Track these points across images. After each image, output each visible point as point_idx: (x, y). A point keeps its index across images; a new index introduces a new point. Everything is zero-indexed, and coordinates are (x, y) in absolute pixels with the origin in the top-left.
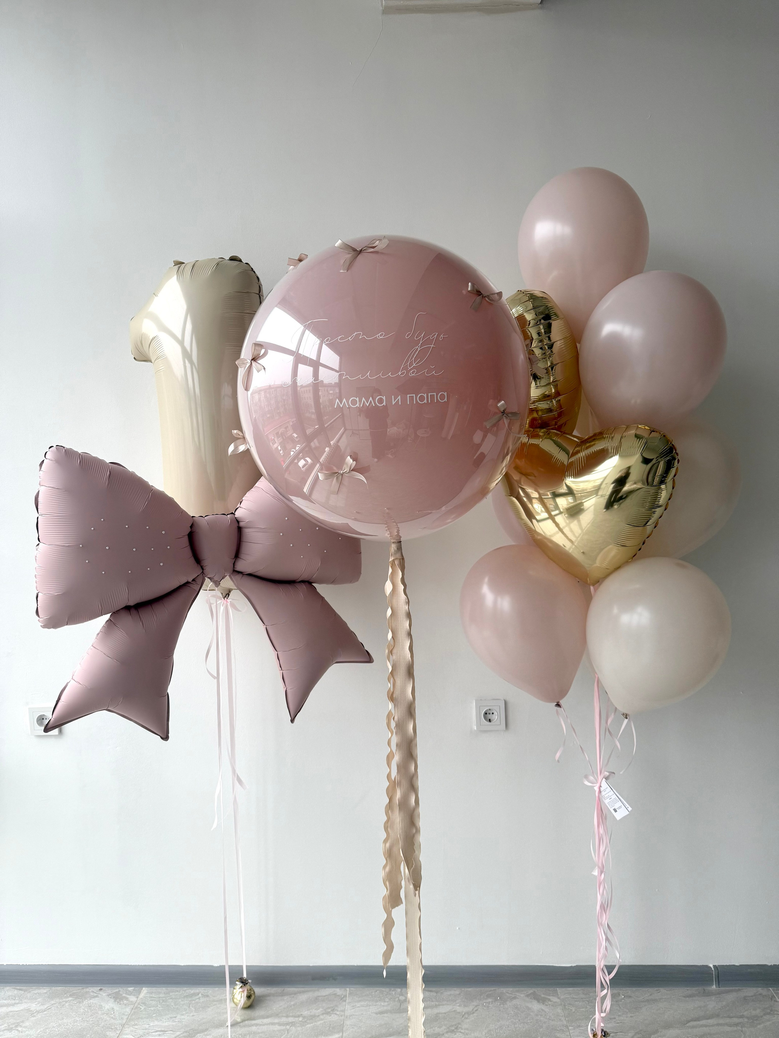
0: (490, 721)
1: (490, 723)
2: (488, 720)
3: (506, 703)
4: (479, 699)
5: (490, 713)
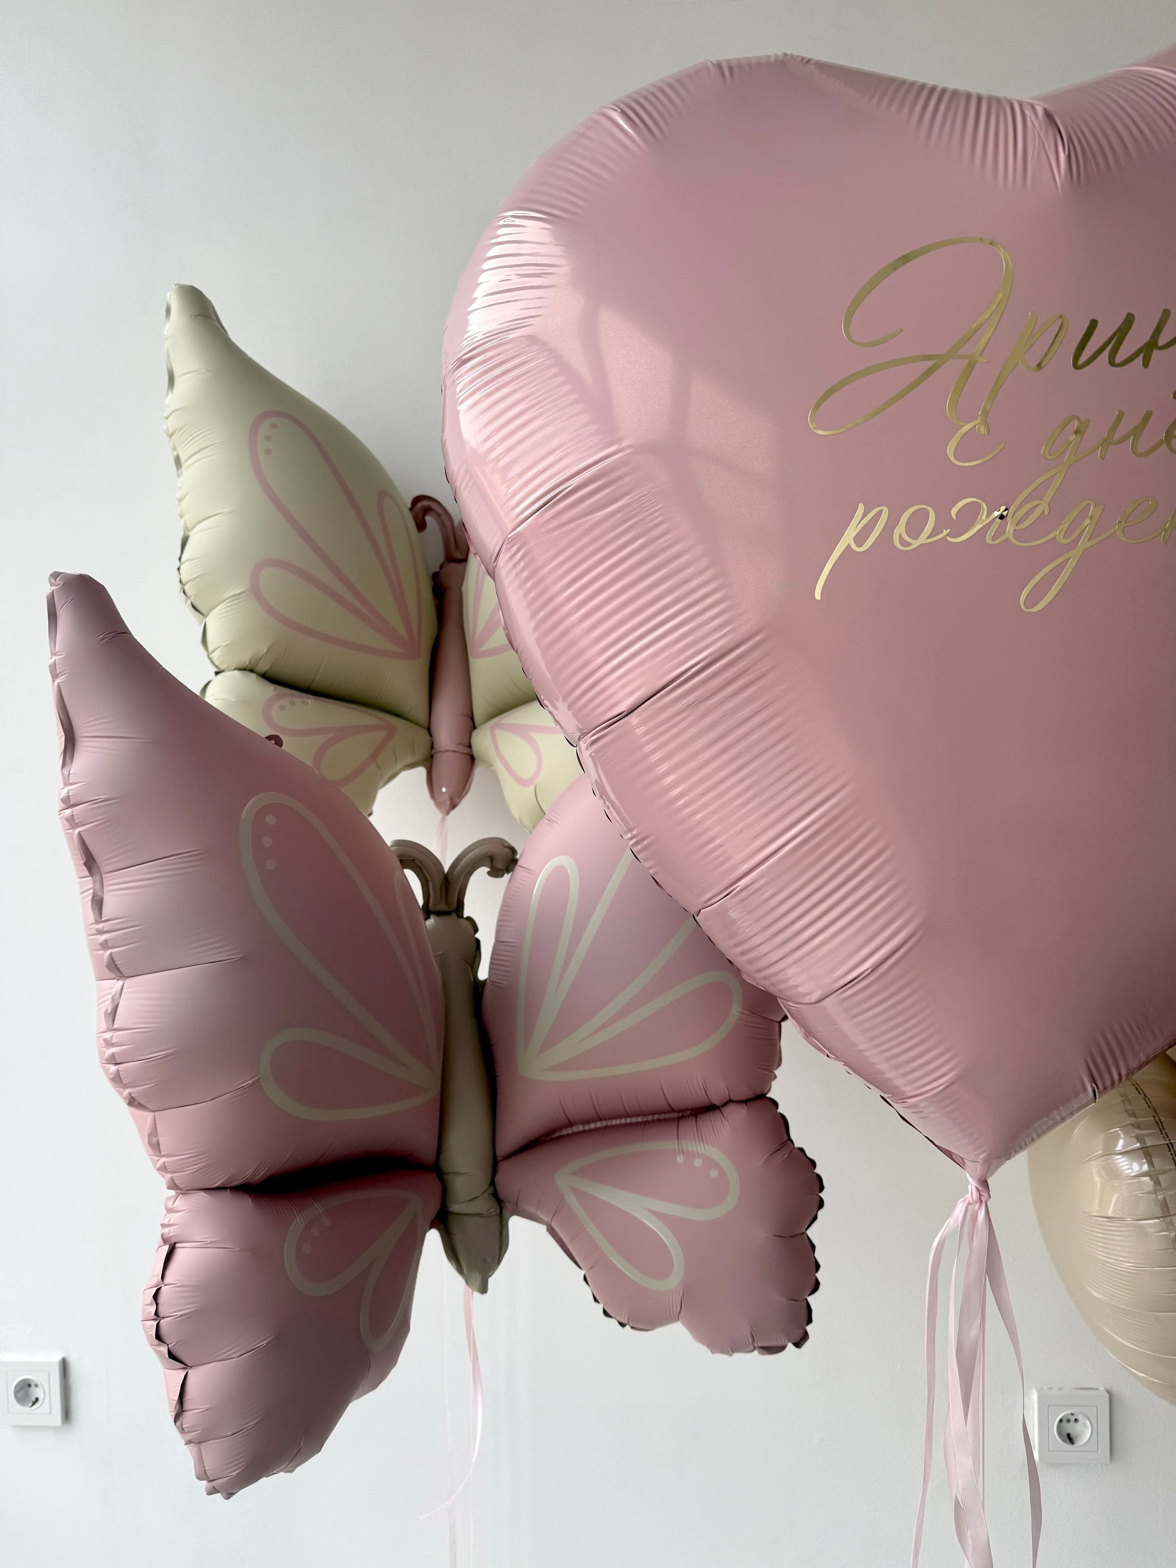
0: (1070, 1439)
1: (1072, 1446)
2: (1066, 1436)
3: (1111, 1395)
4: (1046, 1388)
5: (1068, 1421)
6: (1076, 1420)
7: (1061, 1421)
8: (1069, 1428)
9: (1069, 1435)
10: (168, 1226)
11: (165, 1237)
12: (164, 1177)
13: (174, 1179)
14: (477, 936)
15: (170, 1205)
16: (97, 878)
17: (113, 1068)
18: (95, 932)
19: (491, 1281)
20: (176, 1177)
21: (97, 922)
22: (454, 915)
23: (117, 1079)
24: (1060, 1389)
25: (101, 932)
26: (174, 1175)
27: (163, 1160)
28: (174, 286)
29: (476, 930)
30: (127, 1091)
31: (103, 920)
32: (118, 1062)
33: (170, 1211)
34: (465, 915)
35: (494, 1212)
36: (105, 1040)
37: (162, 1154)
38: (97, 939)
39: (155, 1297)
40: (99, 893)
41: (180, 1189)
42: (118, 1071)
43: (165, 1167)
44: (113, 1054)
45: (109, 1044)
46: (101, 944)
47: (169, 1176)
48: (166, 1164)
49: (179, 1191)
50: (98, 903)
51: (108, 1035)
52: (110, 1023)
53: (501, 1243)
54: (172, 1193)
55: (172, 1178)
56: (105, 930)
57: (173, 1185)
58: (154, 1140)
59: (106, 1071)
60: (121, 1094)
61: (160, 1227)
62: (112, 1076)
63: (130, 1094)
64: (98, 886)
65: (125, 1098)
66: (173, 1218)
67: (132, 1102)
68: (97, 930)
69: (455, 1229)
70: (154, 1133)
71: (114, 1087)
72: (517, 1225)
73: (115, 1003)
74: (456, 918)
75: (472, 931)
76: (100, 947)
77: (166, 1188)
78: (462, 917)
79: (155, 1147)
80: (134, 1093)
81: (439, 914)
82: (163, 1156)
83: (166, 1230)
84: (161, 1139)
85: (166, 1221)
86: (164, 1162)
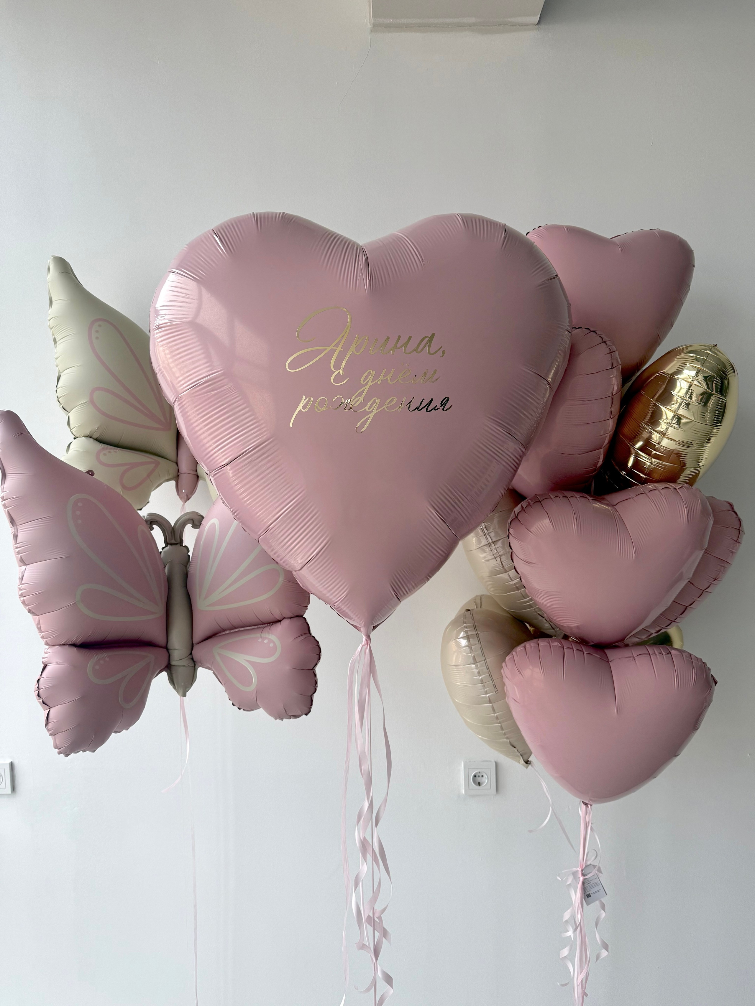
1: (479, 787)
3: (497, 765)
4: (468, 761)
5: (479, 776)
6: (482, 776)
7: (475, 776)
8: (479, 780)
9: (479, 783)
10: (45, 658)
11: (43, 662)
12: (43, 640)
13: (47, 641)
14: (189, 554)
15: (46, 651)
16: (16, 527)
17: (22, 598)
18: (15, 548)
19: (188, 694)
20: (48, 640)
21: (16, 544)
22: (179, 545)
23: (23, 602)
24: (475, 761)
25: (17, 548)
26: (47, 639)
27: (43, 633)
28: (51, 257)
29: (188, 551)
30: (27, 608)
31: (17, 543)
32: (24, 596)
33: (46, 653)
34: (184, 545)
35: (191, 665)
36: (19, 588)
37: (42, 631)
38: (16, 551)
39: (38, 681)
40: (16, 533)
41: (49, 645)
42: (24, 599)
43: (43, 636)
44: (22, 593)
45: (20, 589)
46: (17, 552)
47: (45, 640)
48: (44, 635)
49: (50, 646)
50: (16, 537)
51: (20, 586)
52: (21, 581)
53: (192, 678)
54: (47, 647)
55: (46, 641)
56: (18, 547)
57: (47, 644)
58: (39, 626)
59: (20, 599)
60: (26, 608)
61: (42, 659)
62: (22, 601)
63: (29, 608)
64: (16, 530)
65: (27, 610)
66: (46, 655)
67: (30, 611)
68: (16, 547)
69: (173, 672)
70: (39, 624)
71: (24, 606)
72: (201, 671)
73: (23, 574)
74: (180, 545)
75: (187, 552)
76: (17, 554)
77: (44, 645)
78: (183, 546)
79: (40, 629)
80: (30, 608)
81: (171, 544)
82: (42, 632)
83: (44, 660)
84: (41, 626)
85: (44, 657)
86: (43, 635)
